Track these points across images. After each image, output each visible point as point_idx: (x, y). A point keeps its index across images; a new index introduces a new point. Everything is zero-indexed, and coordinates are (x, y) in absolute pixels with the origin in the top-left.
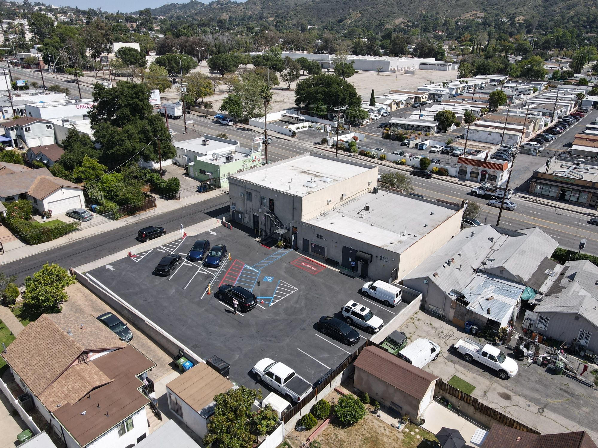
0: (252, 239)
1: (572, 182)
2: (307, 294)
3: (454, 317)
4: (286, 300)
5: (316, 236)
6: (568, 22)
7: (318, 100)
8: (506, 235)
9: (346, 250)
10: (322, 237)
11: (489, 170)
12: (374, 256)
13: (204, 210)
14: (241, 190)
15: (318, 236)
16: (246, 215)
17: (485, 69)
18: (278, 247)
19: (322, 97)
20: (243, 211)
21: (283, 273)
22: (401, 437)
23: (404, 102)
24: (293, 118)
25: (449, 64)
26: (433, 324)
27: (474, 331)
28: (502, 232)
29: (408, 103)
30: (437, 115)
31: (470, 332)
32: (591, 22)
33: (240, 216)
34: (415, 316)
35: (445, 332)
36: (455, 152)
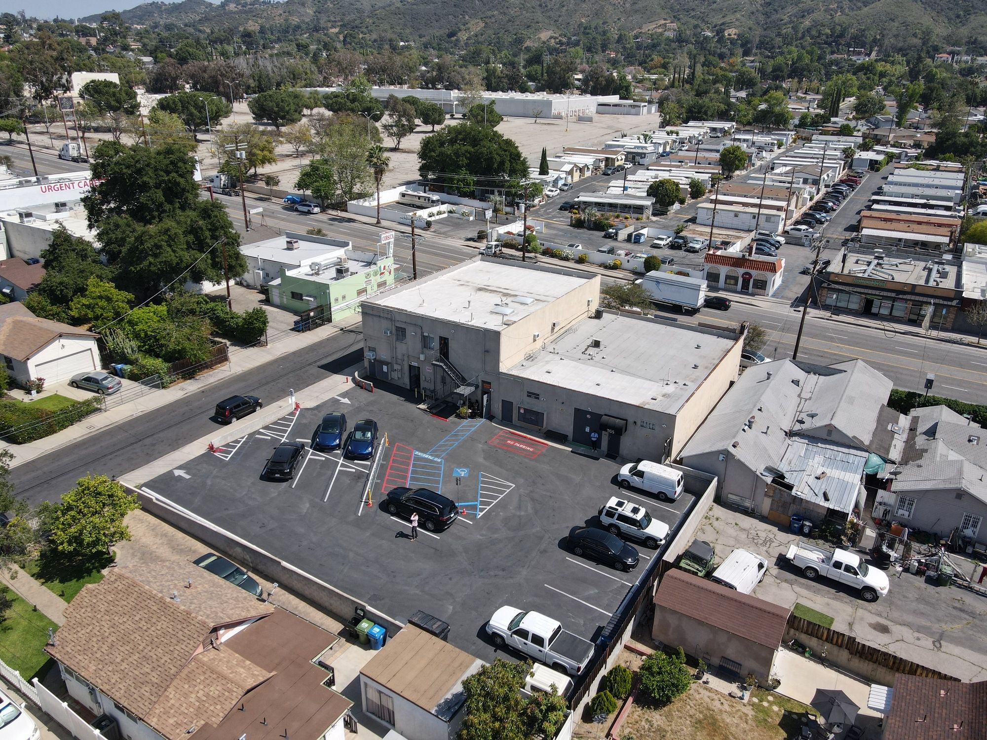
0: (412, 407)
1: (881, 285)
2: (531, 492)
3: (771, 509)
4: (502, 505)
5: (526, 394)
6: (803, 37)
7: (460, 167)
8: (815, 374)
9: (579, 414)
10: (537, 396)
11: (754, 273)
12: (631, 421)
13: (315, 362)
14: (385, 324)
15: (530, 394)
16: (396, 367)
17: (699, 112)
18: (459, 416)
19: (466, 161)
20: (389, 361)
21: (481, 460)
22: (749, 711)
23: (591, 167)
24: (419, 197)
25: (643, 104)
26: (742, 524)
27: (806, 530)
28: (808, 370)
29: (596, 168)
30: (651, 187)
31: (799, 532)
32: (838, 37)
33: (385, 368)
34: (710, 513)
35: (763, 535)
36: (691, 245)
